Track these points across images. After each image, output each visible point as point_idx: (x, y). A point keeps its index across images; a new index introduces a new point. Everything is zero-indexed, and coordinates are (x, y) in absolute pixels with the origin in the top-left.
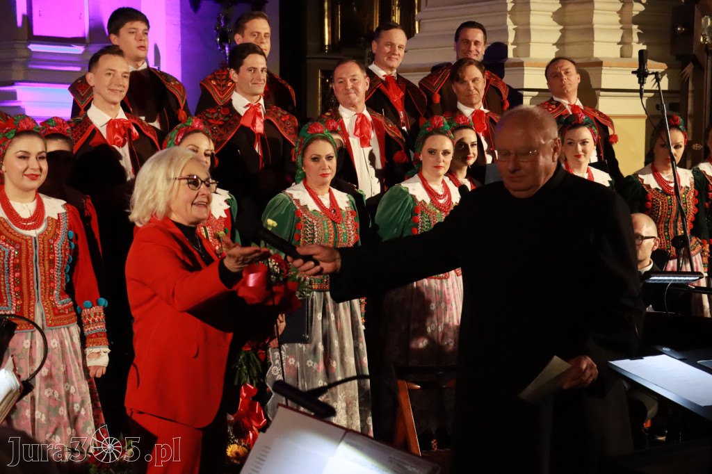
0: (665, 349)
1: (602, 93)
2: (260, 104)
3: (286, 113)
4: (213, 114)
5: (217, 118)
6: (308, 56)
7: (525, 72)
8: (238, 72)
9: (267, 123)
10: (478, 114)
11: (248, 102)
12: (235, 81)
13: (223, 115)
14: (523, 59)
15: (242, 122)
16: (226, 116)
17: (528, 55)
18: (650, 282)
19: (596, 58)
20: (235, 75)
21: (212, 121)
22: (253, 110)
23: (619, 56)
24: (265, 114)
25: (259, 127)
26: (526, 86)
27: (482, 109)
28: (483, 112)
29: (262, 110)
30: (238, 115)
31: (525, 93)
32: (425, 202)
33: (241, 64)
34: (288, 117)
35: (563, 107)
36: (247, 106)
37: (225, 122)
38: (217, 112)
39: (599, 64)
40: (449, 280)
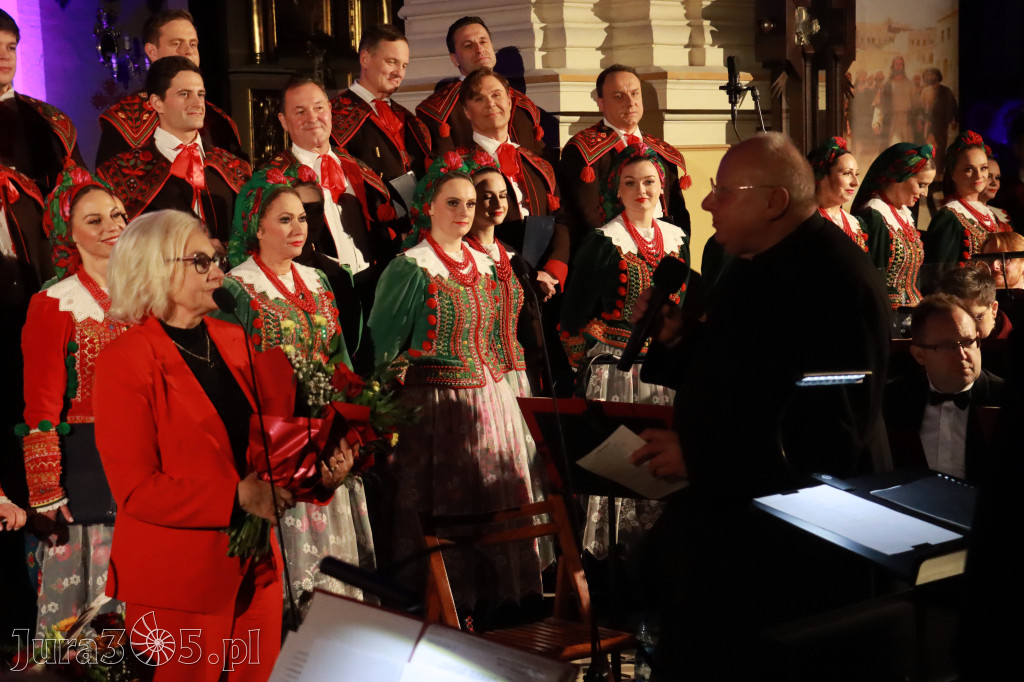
0: (825, 477)
1: (667, 116)
2: (196, 145)
3: (234, 157)
4: (128, 161)
5: (135, 166)
6: (231, 70)
7: (562, 89)
8: (163, 98)
9: (209, 172)
10: (504, 150)
11: (179, 142)
12: (160, 111)
13: (143, 163)
14: (557, 71)
15: (173, 171)
16: (148, 163)
17: (563, 64)
18: (802, 384)
19: (658, 67)
20: (159, 104)
21: (127, 171)
22: (187, 153)
23: (687, 63)
24: (204, 159)
25: (198, 178)
26: (562, 109)
27: (509, 142)
28: (512, 146)
29: (200, 153)
30: (166, 161)
31: (562, 118)
32: (442, 278)
33: (167, 86)
34: (237, 163)
35: (616, 137)
36: (178, 148)
37: (147, 172)
38: (134, 157)
39: (662, 75)
40: (486, 389)
